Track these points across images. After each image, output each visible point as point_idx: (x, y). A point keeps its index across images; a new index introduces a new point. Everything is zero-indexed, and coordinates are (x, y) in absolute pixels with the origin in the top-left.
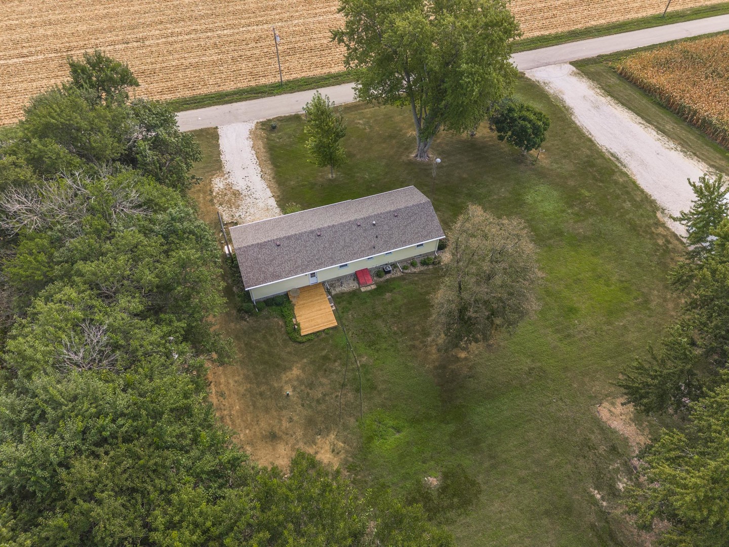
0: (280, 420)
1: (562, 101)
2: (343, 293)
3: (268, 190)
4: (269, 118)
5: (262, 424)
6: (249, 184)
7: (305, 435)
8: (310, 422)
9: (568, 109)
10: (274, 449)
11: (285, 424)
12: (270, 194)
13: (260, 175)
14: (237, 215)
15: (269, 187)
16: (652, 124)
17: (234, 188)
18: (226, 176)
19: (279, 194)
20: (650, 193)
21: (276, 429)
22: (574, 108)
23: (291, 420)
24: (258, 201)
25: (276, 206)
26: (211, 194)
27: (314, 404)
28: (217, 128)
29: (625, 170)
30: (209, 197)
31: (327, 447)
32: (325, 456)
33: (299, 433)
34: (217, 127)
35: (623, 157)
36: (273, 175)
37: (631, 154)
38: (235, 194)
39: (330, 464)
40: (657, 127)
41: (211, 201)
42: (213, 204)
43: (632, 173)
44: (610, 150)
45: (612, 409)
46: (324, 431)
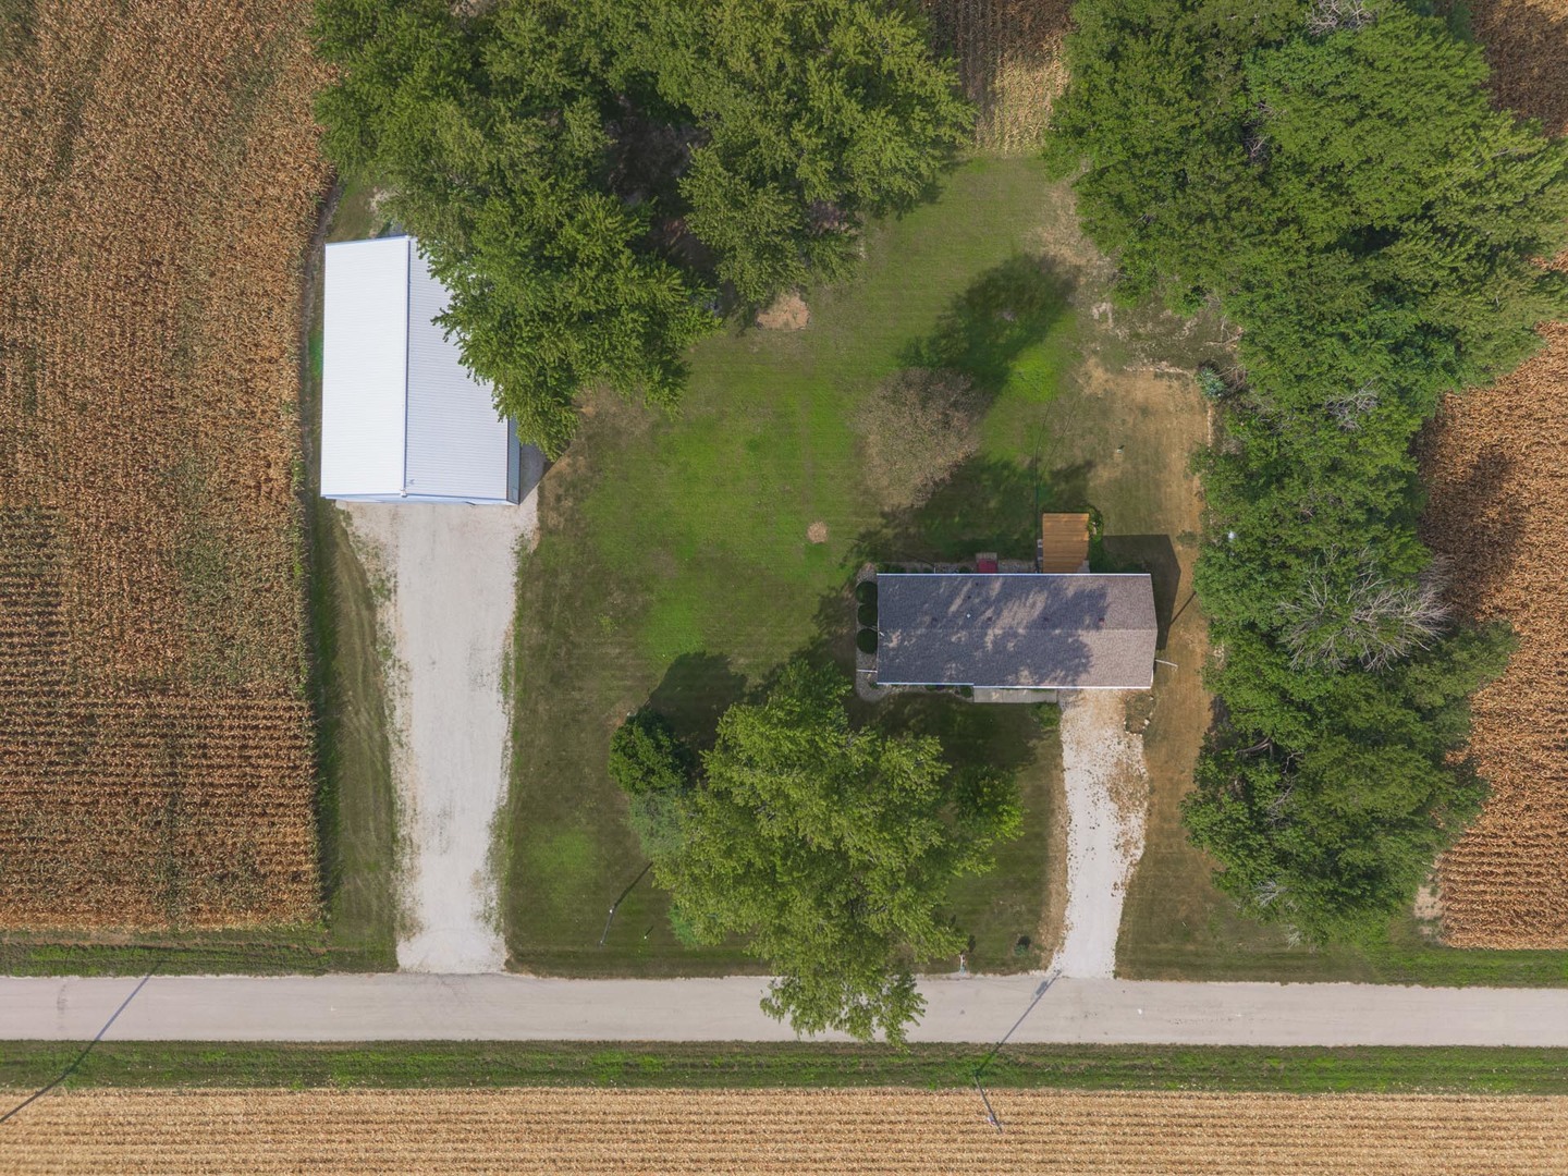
0: (1134, 425)
1: (493, 853)
2: (1021, 559)
3: (1067, 788)
4: (1025, 976)
5: (1152, 427)
6: (1092, 809)
7: (1113, 402)
8: (1105, 413)
9: (497, 829)
10: (1147, 399)
11: (1130, 420)
12: (1067, 775)
13: (1073, 824)
14: (1122, 747)
15: (1064, 794)
16: (385, 738)
17: (1117, 807)
18: (1122, 841)
19: (1054, 772)
20: (513, 590)
21: (1140, 418)
22: (484, 825)
23: (1124, 422)
24: (1087, 768)
25: (1064, 746)
26: (1151, 805)
27: (1096, 430)
28: (1117, 974)
29: (511, 651)
30: (1156, 799)
31: (1094, 384)
32: (1099, 374)
33: (1118, 405)
34: (1115, 977)
35: (495, 680)
36: (1053, 820)
37: (476, 681)
38: (1118, 793)
39: (1097, 366)
40: (382, 725)
41: (1152, 791)
42: (1151, 781)
43: (507, 637)
44: (501, 699)
45: (791, 319)
46: (1093, 398)
